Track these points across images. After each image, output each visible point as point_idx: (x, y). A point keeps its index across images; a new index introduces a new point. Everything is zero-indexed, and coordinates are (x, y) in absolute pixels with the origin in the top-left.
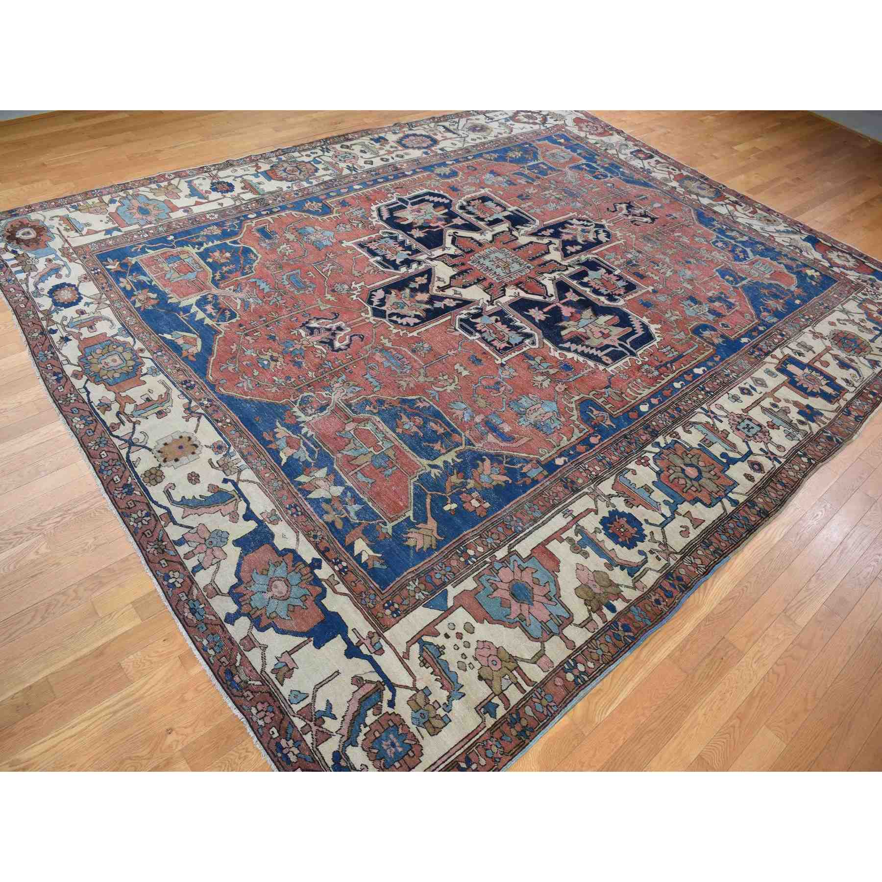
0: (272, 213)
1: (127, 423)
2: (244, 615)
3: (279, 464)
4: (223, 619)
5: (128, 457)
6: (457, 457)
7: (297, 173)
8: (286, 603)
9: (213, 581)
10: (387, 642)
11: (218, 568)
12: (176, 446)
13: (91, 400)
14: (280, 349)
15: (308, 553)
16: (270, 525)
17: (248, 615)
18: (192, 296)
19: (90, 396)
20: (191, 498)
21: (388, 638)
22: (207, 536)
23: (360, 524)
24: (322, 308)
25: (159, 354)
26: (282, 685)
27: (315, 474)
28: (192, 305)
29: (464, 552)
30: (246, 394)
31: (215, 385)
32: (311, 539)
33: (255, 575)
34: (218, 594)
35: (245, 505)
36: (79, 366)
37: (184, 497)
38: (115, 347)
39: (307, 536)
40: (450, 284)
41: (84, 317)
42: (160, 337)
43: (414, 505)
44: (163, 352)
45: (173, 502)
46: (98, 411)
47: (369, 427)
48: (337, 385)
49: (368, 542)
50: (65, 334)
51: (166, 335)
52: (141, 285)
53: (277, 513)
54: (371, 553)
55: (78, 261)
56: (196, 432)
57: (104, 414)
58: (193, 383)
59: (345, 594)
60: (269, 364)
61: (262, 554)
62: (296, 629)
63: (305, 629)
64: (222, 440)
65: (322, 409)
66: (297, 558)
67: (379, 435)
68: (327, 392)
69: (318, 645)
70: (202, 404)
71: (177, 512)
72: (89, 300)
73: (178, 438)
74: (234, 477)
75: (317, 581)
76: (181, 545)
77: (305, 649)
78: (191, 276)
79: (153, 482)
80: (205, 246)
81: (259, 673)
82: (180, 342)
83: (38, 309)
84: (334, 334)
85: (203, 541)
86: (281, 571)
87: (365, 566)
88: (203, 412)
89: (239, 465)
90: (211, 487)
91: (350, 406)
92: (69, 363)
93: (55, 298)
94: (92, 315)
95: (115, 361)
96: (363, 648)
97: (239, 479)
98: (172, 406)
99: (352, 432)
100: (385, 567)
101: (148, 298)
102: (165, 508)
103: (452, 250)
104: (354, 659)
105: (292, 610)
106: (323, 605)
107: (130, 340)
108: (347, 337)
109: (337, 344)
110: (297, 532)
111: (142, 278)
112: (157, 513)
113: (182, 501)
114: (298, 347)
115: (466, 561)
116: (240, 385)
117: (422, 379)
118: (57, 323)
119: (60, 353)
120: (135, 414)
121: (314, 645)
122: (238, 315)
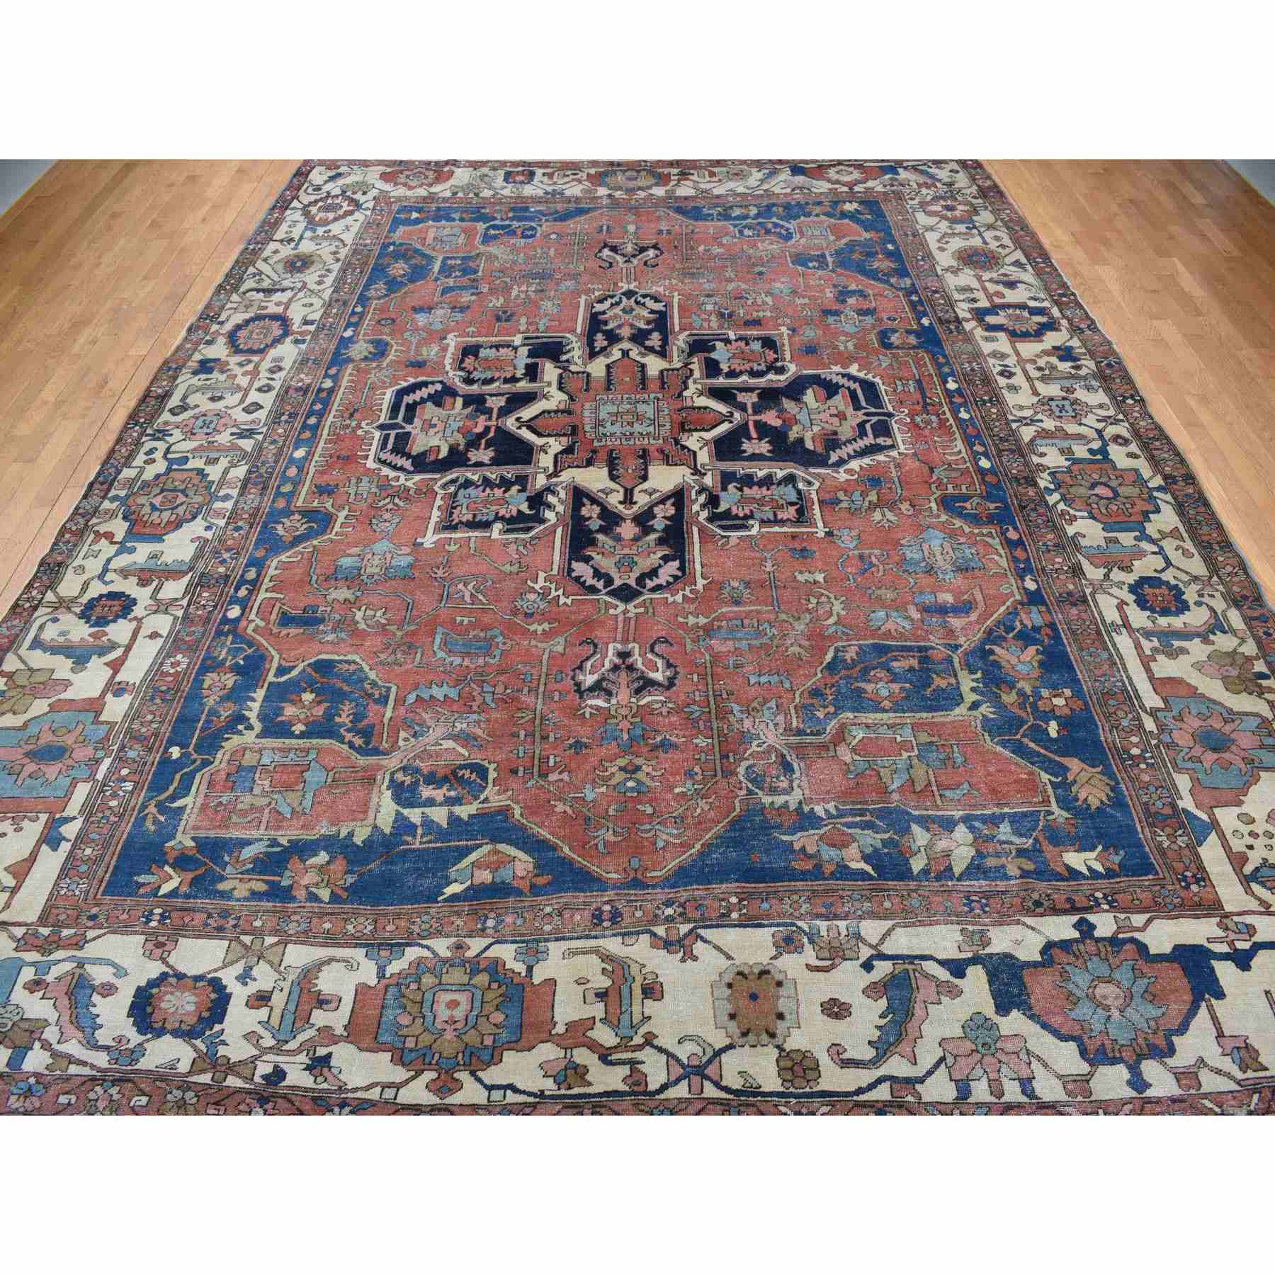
0: (255, 585)
1: (639, 1055)
2: (1138, 1062)
3: (871, 878)
4: (1134, 1094)
5: (726, 1089)
6: (971, 672)
7: (181, 498)
8: (1137, 999)
9: (1060, 1077)
10: (1239, 914)
11: (1039, 1059)
12: (744, 1002)
13: (535, 1090)
14: (613, 748)
15: (1062, 928)
16: (988, 950)
17: (1141, 1057)
18: (375, 799)
19: (520, 1086)
20: (878, 1033)
21: (1235, 910)
22: (969, 1046)
23: (1036, 840)
24: (560, 649)
25: (490, 923)
26: (1266, 1069)
27: (919, 843)
28: (398, 813)
29: (1132, 757)
30: (685, 846)
31: (635, 879)
32: (1038, 910)
33: (1073, 1015)
34: (1088, 1081)
35: (931, 962)
36: (419, 1073)
37: (870, 1042)
38: (414, 986)
39: (1030, 913)
40: (626, 490)
41: (278, 1000)
42: (446, 900)
43: (1033, 764)
44: (492, 915)
45: (874, 1063)
46: (575, 1091)
47: (859, 734)
48: (747, 723)
49: (1072, 848)
50: (303, 1058)
51: (450, 890)
52: (273, 862)
53: (971, 928)
54: (1093, 855)
55: (91, 934)
56: (729, 957)
57: (590, 1084)
58: (607, 908)
59: (1150, 921)
60: (639, 782)
61: (1041, 987)
62: (1185, 1008)
63: (1188, 997)
64: (773, 929)
65: (787, 768)
66: (1065, 945)
67: (881, 730)
68: (755, 743)
69: (1220, 995)
70: (669, 919)
71: (897, 1066)
72: (238, 969)
73: (729, 991)
74: (866, 953)
75: (1113, 941)
76: (970, 1092)
77: (1220, 1013)
78: (316, 777)
79: (811, 1075)
80: (253, 716)
81: (1239, 1088)
82: (484, 876)
83: (176, 1075)
84: (631, 668)
85: (977, 1057)
86: (1080, 979)
87: (1110, 873)
88: (690, 926)
89: (844, 932)
90: (872, 991)
91: (800, 732)
92: (398, 1086)
93: (168, 1026)
94: (286, 985)
95: (453, 1004)
96: (1241, 945)
97: (874, 947)
98: (644, 966)
99: (857, 758)
100: (1122, 852)
101: (322, 869)
102: (879, 1081)
103: (555, 445)
104: (1252, 963)
105: (1152, 997)
106: (1158, 955)
107: (412, 953)
108: (649, 656)
109: (658, 676)
110: (1018, 922)
111: (248, 852)
112: (883, 1098)
113: (877, 1049)
114: (625, 725)
115: (1147, 764)
116: (660, 844)
117: (800, 627)
118: (256, 1058)
119: (356, 1090)
120: (627, 1032)
121: (1217, 998)
122: (486, 763)
